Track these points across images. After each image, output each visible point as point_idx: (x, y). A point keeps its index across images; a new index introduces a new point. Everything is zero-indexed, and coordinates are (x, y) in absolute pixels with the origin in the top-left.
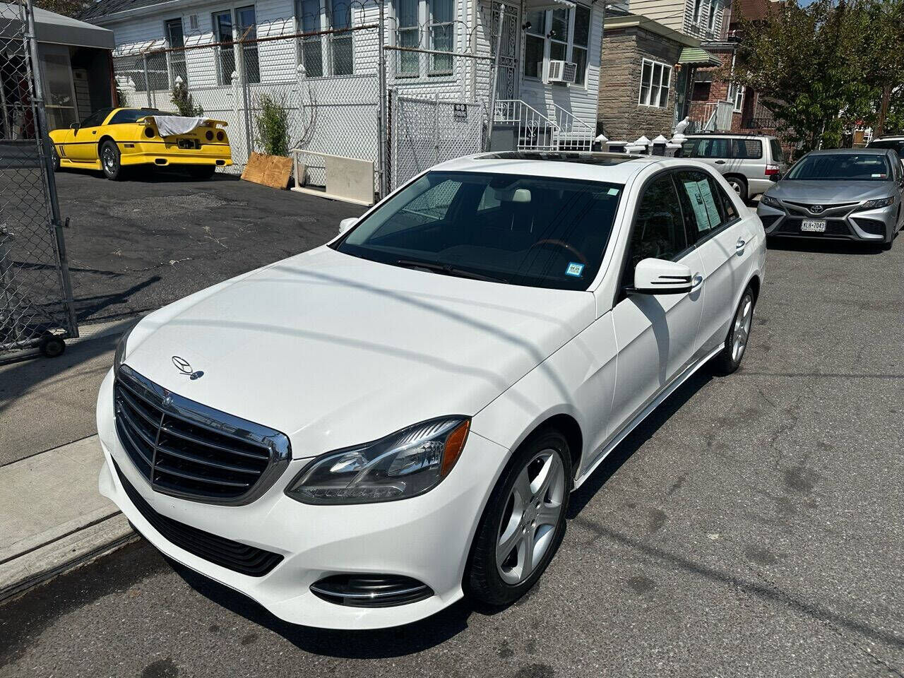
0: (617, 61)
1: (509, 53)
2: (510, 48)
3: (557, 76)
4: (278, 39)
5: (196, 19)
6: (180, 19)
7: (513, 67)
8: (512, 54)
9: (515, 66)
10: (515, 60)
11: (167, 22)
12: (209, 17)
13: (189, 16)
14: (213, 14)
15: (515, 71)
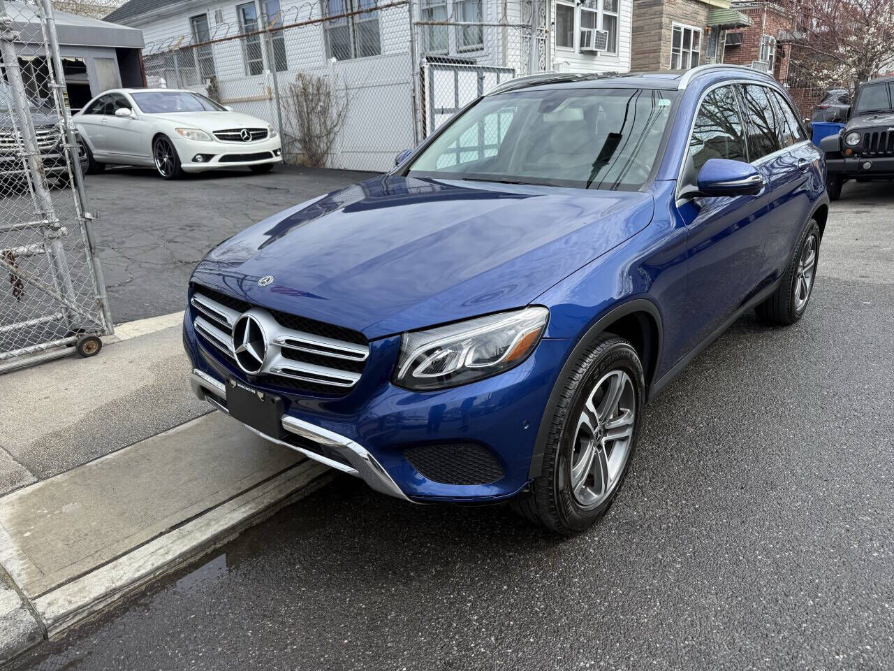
0: (646, 28)
1: (539, 24)
2: (541, 19)
3: (588, 45)
4: (306, 23)
5: (221, 13)
6: (205, 14)
7: (544, 38)
8: (542, 24)
9: (546, 37)
10: (546, 32)
11: (193, 19)
12: (234, 10)
13: (214, 11)
14: (238, 7)
15: (547, 41)
